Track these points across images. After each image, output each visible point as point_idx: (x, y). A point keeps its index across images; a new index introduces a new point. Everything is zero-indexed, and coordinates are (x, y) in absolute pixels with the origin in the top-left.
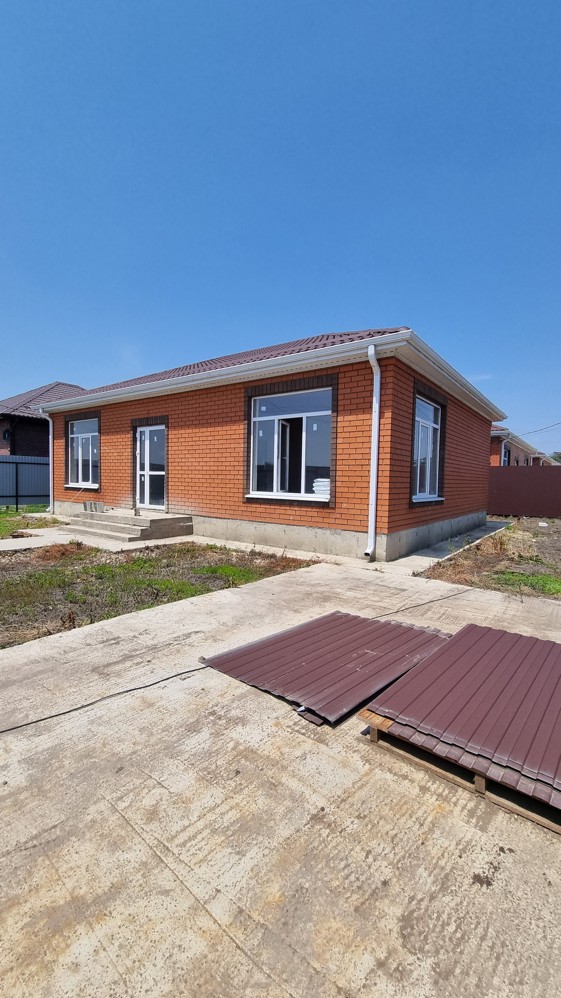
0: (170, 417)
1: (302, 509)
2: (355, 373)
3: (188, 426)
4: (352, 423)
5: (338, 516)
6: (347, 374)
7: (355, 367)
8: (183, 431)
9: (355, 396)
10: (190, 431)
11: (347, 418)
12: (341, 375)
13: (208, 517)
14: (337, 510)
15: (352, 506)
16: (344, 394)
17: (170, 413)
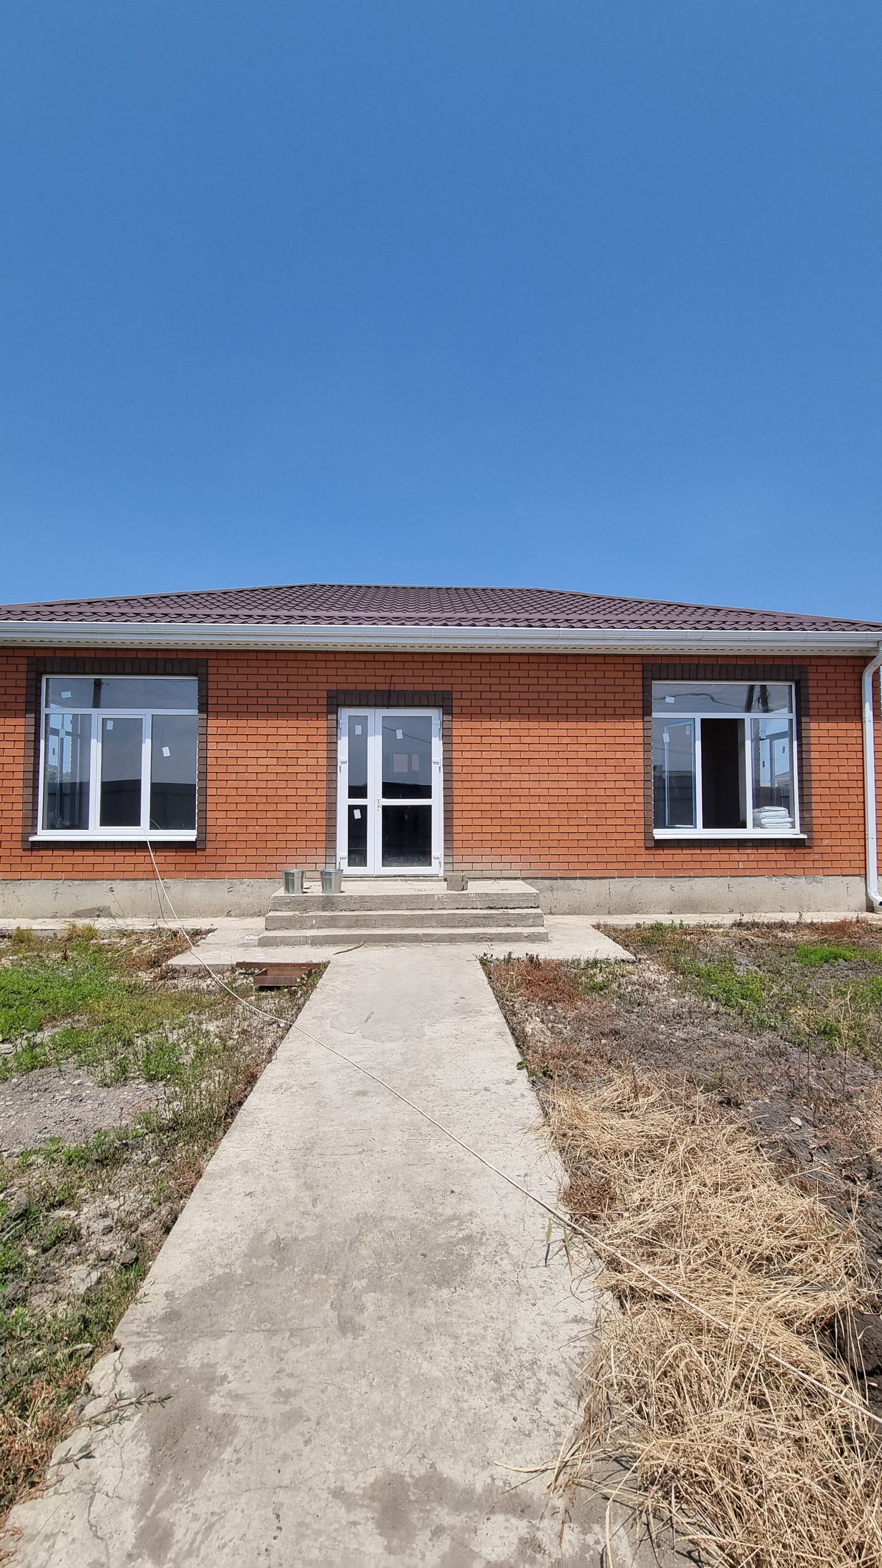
0: (456, 695)
1: (759, 851)
2: (832, 669)
3: (510, 717)
4: (831, 733)
5: (817, 857)
6: (820, 669)
7: (832, 662)
8: (497, 725)
9: (833, 698)
10: (516, 725)
11: (823, 726)
12: (810, 669)
13: (562, 878)
14: (816, 850)
15: (838, 842)
16: (818, 695)
17: (455, 688)
